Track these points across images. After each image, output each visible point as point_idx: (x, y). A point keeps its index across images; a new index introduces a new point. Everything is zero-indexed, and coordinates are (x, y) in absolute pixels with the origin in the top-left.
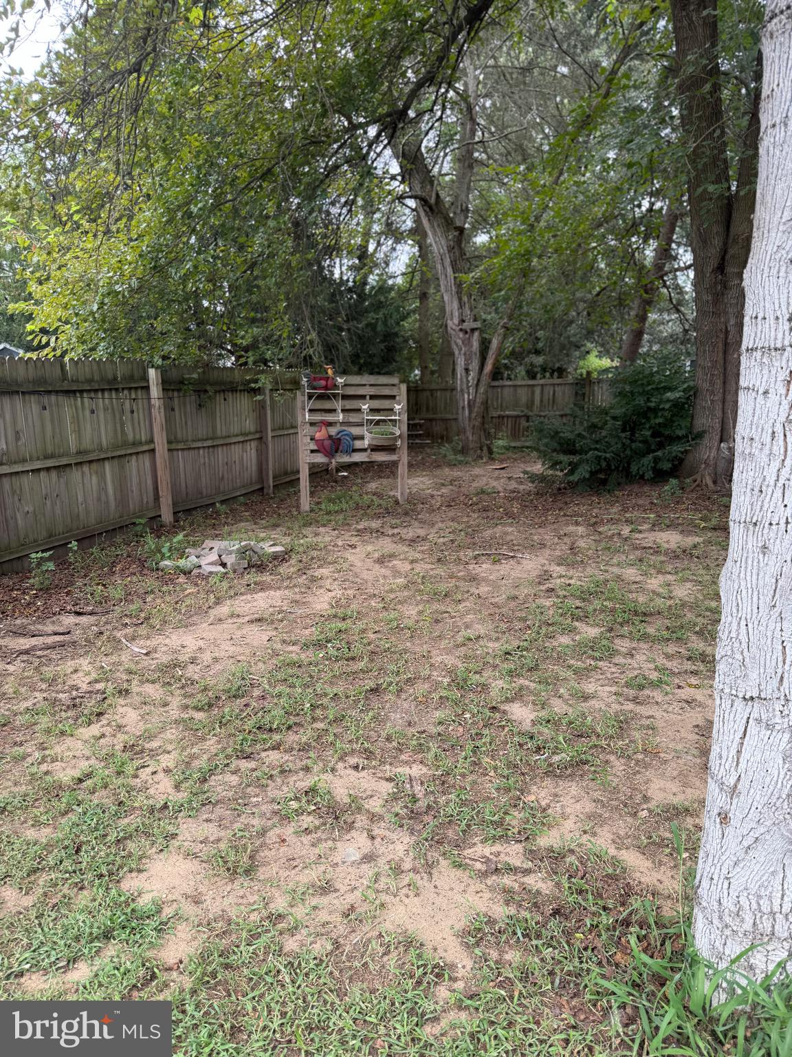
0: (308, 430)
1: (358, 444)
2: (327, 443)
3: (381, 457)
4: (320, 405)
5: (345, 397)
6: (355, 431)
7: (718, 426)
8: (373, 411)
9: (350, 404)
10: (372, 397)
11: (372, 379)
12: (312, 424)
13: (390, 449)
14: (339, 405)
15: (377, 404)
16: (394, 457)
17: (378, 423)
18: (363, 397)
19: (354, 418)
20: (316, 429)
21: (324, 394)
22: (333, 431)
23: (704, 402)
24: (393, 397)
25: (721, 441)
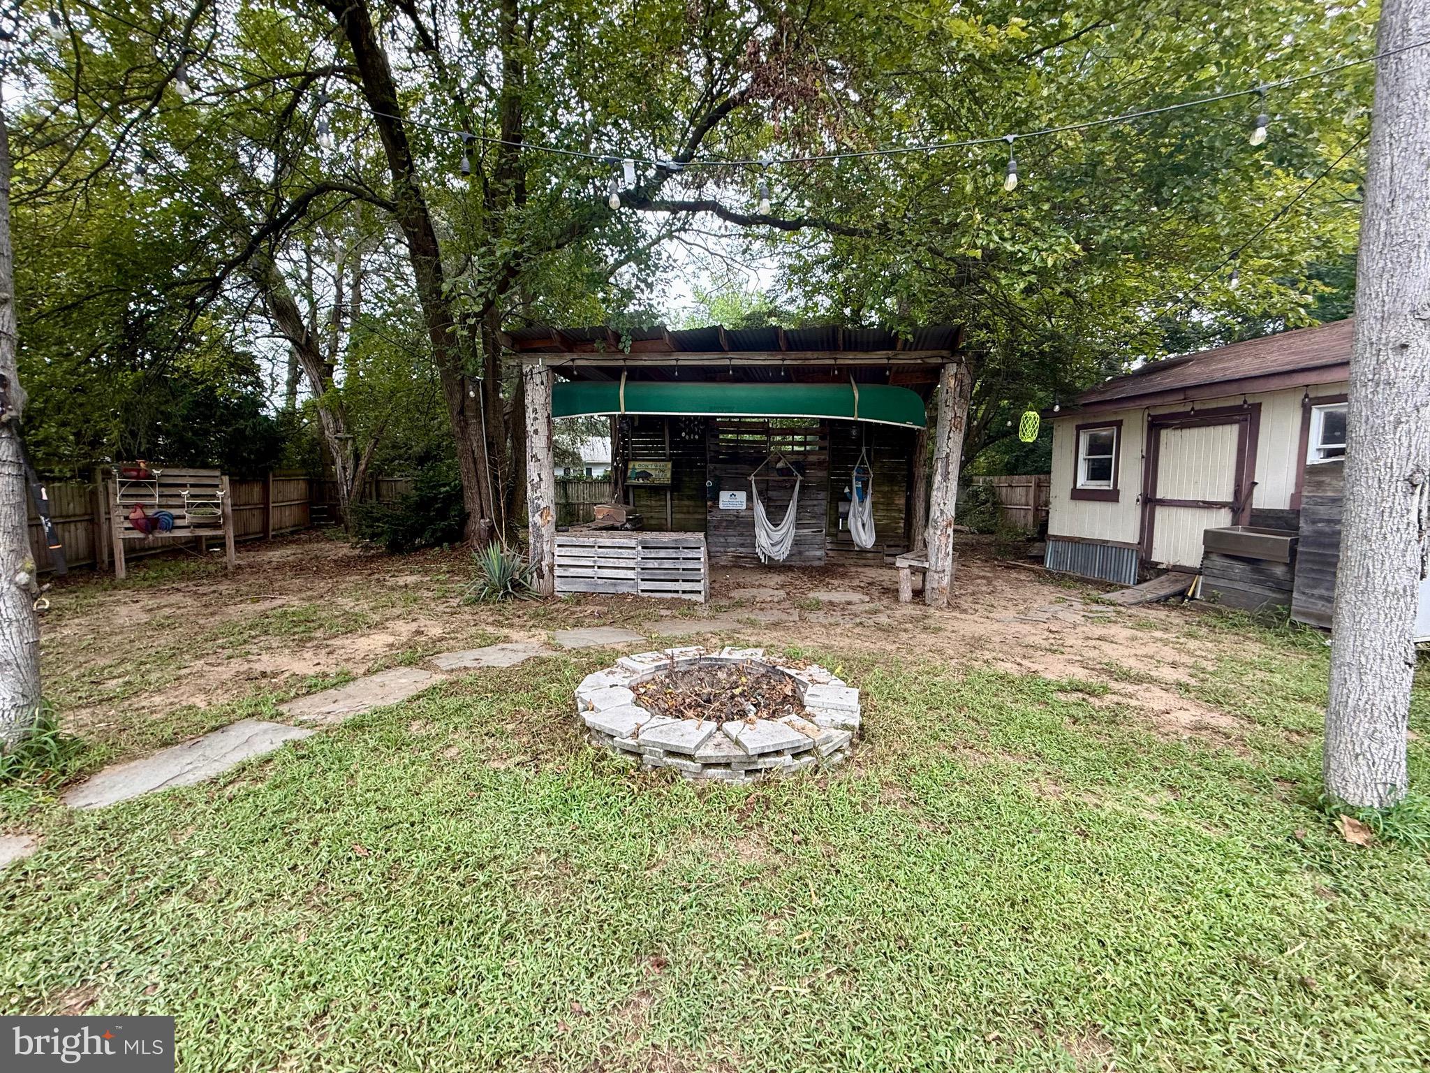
0: (122, 512)
1: (179, 522)
2: (143, 522)
3: (204, 532)
4: (133, 491)
5: (161, 485)
6: (174, 512)
7: (477, 509)
8: (193, 496)
9: (168, 491)
10: (192, 486)
11: (192, 472)
12: (126, 507)
13: (216, 526)
14: (156, 492)
15: (199, 491)
16: (219, 533)
17: (199, 505)
18: (184, 486)
19: (174, 502)
20: (130, 510)
21: (138, 482)
22: (150, 512)
24: (217, 486)
25: (481, 519)
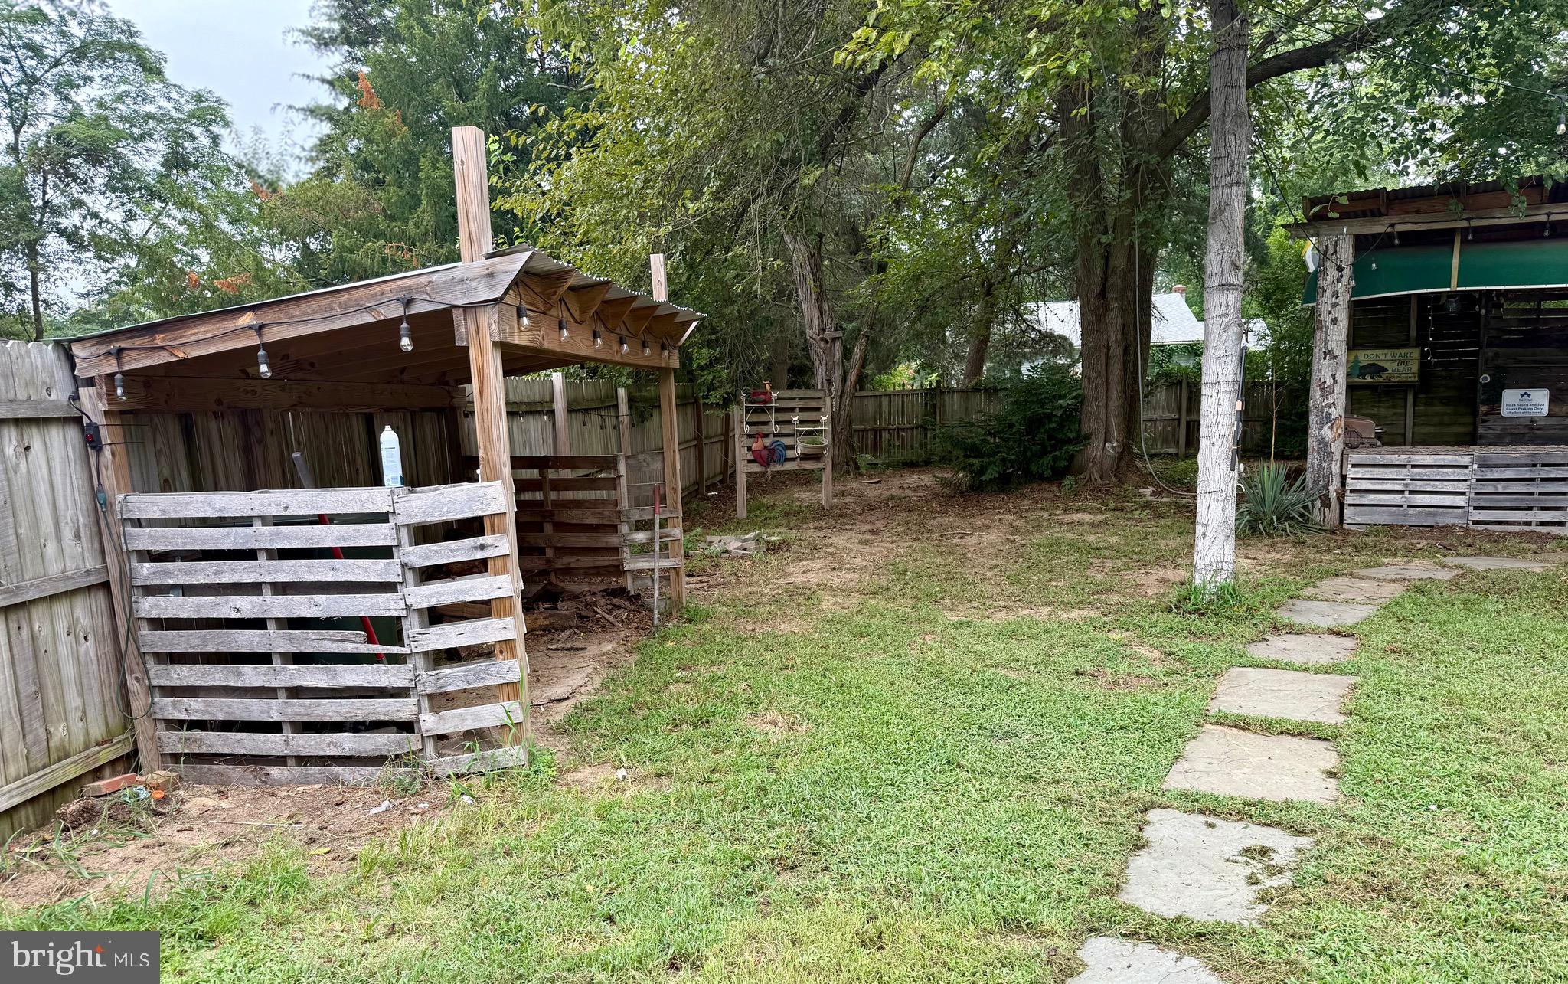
1: (790, 454)
2: (765, 453)
3: (809, 465)
4: (755, 418)
5: (778, 410)
6: (787, 441)
7: (1102, 429)
8: (802, 422)
9: (783, 417)
10: (802, 410)
11: (800, 393)
13: (816, 457)
14: (772, 417)
15: (806, 416)
16: (820, 466)
17: (806, 433)
18: (792, 410)
19: (786, 429)
20: (752, 440)
21: (759, 407)
23: (1092, 407)
24: (818, 409)
25: (1105, 442)
